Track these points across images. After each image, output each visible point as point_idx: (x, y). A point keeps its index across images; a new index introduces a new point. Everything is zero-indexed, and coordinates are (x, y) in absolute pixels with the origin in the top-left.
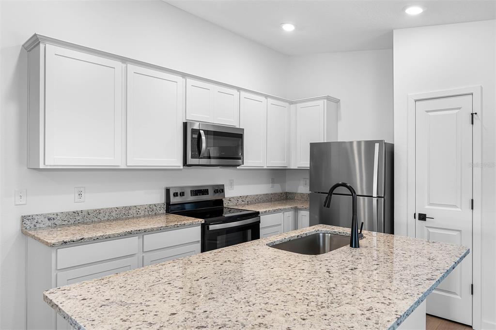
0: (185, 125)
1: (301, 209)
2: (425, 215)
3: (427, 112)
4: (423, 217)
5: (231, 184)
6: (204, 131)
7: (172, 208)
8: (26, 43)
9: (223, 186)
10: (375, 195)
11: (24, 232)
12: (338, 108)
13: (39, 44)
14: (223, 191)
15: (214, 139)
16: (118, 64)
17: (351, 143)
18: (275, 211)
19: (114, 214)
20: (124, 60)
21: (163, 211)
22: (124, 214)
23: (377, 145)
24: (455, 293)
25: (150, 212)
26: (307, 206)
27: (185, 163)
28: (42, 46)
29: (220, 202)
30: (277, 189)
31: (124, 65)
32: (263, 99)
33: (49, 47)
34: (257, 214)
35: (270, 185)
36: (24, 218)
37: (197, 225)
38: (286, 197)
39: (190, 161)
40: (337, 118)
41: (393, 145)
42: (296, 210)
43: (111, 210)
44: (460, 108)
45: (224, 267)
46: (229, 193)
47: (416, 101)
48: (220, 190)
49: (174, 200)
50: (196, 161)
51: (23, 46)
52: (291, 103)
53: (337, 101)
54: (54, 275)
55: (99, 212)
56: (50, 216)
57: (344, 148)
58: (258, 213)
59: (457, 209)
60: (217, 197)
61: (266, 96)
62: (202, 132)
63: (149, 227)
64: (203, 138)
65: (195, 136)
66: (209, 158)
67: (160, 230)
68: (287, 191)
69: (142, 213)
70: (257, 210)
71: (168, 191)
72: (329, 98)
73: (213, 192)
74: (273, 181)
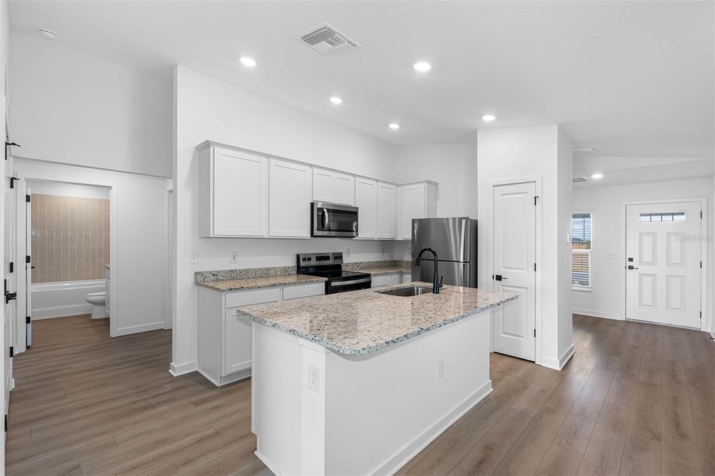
0: (312, 205)
1: (405, 273)
2: (501, 276)
3: (503, 195)
4: (499, 278)
5: (348, 252)
6: (327, 209)
7: (302, 270)
8: (199, 145)
9: (341, 253)
10: (462, 260)
11: (197, 283)
12: (437, 190)
13: (209, 146)
14: (341, 257)
15: (333, 215)
16: (263, 159)
17: (448, 219)
18: (383, 274)
19: (258, 273)
20: (268, 156)
21: (295, 272)
22: (266, 273)
23: (464, 221)
24: (522, 337)
25: (285, 272)
26: (410, 271)
27: (312, 235)
28: (212, 148)
29: (339, 267)
30: (387, 257)
31: (267, 160)
32: (374, 182)
33: (216, 149)
34: (368, 276)
35: (380, 254)
36: (196, 273)
37: (322, 282)
38: (394, 265)
39: (316, 233)
40: (436, 199)
41: (477, 221)
42: (401, 273)
43: (256, 270)
44: (526, 193)
45: (343, 301)
46: (347, 260)
47: (494, 186)
48: (339, 257)
49: (303, 264)
50: (320, 233)
51: (196, 147)
52: (398, 186)
53: (437, 184)
54: (223, 312)
55: (247, 271)
56: (214, 273)
57: (442, 223)
58: (370, 275)
59: (524, 271)
60: (337, 262)
61: (377, 181)
62: (325, 210)
63: (287, 281)
64: (326, 215)
65: (320, 213)
66: (329, 230)
67: (294, 284)
68: (395, 259)
69: (279, 273)
70: (369, 273)
71: (298, 256)
72: (429, 182)
73: (333, 258)
74: (383, 251)
